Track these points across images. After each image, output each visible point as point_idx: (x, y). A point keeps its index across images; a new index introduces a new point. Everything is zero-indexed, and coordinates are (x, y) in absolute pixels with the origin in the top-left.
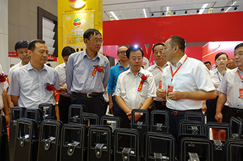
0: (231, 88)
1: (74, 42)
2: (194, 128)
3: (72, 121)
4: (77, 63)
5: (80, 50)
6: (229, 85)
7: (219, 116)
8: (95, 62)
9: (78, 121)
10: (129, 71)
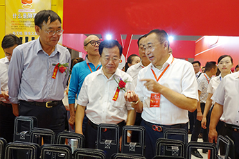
0: (229, 99)
1: (22, 28)
2: (175, 148)
3: (18, 138)
4: (28, 61)
5: (30, 39)
6: (228, 94)
7: (213, 134)
8: (54, 59)
9: (27, 139)
10: (100, 71)
